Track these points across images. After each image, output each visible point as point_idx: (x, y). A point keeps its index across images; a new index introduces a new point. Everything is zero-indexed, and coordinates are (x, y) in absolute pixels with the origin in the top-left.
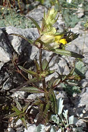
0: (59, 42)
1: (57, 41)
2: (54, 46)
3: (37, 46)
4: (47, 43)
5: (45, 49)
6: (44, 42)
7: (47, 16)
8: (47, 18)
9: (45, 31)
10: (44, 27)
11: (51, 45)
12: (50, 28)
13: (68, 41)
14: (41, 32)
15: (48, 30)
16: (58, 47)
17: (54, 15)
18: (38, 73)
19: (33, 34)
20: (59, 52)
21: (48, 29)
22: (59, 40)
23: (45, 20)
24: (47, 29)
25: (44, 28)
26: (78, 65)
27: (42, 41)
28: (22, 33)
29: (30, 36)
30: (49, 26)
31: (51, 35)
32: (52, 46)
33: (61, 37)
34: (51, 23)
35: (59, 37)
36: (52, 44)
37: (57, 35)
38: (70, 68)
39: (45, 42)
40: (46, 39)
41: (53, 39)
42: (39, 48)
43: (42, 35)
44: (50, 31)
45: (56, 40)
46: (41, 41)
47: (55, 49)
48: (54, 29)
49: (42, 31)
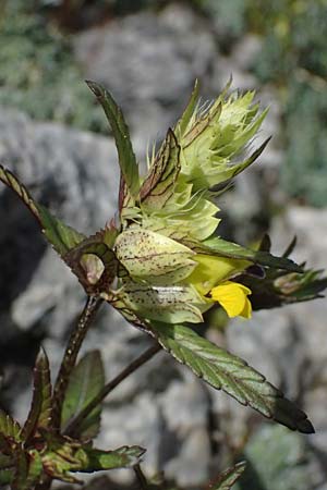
0: (208, 296)
1: (199, 286)
2: (174, 306)
3: (81, 272)
4: (144, 277)
5: (120, 304)
6: (128, 264)
7: (200, 128)
8: (193, 135)
9: (156, 203)
10: (160, 181)
11: (161, 297)
12: (188, 199)
13: (263, 299)
14: (132, 203)
15: (174, 206)
16: (197, 321)
17: (238, 135)
18: (32, 442)
19: (83, 176)
20: (187, 350)
21: (180, 200)
22: (213, 281)
23: (182, 143)
24: (173, 201)
25: (161, 188)
26: (267, 442)
27: (121, 254)
28: (22, 145)
29: (60, 181)
30: (190, 186)
31: (180, 241)
32: (165, 304)
33: (230, 273)
34: (207, 170)
35: (219, 267)
36: (166, 293)
37: (214, 254)
38: (215, 448)
39: (133, 267)
40: (146, 254)
41: (180, 268)
42: (86, 285)
43: (130, 222)
44: (186, 216)
45: (199, 275)
46: (115, 254)
47: (172, 326)
48: (207, 212)
49: (142, 200)
